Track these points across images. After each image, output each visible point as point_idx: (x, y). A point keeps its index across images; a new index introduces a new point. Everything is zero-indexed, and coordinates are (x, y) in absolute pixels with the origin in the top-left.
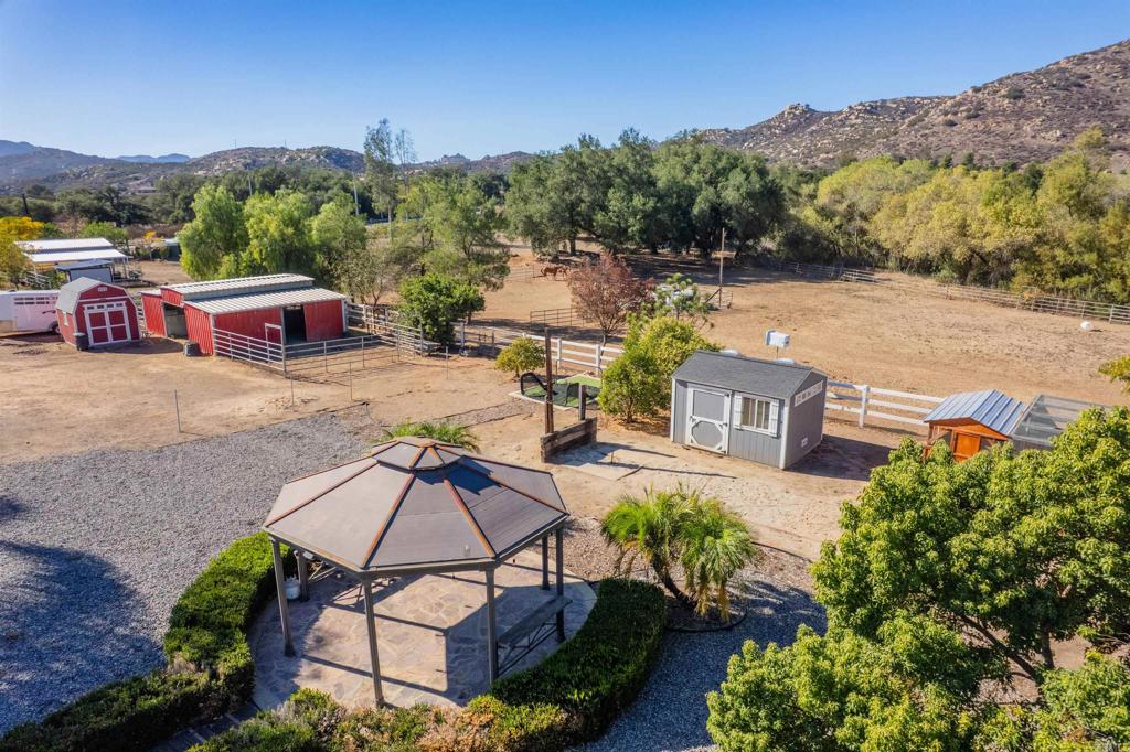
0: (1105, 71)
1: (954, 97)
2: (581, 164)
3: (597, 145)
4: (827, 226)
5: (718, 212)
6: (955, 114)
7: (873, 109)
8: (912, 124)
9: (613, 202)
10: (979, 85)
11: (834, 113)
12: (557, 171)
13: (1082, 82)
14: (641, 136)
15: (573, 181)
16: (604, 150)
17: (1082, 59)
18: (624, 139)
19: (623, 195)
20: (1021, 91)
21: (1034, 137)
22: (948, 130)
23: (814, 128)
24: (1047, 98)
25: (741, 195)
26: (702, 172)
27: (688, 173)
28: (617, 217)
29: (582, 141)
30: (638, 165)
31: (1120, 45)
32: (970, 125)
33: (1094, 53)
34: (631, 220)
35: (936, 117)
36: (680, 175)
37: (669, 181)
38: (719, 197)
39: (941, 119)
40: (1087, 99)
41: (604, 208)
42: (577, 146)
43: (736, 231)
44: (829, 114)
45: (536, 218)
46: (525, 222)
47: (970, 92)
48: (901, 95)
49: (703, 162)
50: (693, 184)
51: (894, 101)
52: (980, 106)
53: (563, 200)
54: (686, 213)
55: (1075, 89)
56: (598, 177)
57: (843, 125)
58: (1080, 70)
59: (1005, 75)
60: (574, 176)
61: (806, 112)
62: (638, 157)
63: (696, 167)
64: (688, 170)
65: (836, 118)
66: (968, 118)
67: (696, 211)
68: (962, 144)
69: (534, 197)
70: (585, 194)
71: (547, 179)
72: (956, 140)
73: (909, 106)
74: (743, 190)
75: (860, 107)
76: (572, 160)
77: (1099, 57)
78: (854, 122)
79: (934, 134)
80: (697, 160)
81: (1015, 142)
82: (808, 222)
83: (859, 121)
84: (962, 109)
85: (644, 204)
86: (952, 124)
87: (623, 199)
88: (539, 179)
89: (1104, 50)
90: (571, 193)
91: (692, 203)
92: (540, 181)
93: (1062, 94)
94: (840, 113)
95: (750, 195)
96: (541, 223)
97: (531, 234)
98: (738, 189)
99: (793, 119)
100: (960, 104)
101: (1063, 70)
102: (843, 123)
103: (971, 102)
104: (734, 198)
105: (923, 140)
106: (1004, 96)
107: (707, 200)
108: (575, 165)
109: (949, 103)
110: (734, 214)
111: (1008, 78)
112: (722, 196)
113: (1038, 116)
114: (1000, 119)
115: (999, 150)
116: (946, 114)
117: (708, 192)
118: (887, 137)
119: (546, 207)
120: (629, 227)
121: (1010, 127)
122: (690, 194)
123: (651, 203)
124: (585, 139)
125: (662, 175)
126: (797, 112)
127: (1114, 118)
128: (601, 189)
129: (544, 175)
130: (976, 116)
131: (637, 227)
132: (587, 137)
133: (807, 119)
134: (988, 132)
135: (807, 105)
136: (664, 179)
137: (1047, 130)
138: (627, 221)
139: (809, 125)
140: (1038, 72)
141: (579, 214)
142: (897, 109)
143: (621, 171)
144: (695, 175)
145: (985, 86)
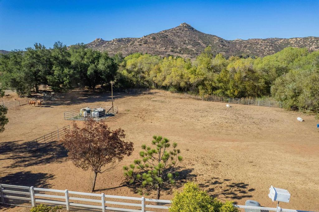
0: (171, 34)
1: (140, 38)
2: (38, 56)
3: (44, 48)
4: (130, 76)
5: (97, 73)
6: (141, 42)
7: (120, 41)
8: (131, 45)
9: (55, 72)
10: (145, 36)
11: (109, 41)
12: (26, 58)
13: (167, 37)
14: (63, 45)
15: (34, 63)
16: (47, 50)
17: (166, 31)
18: (56, 45)
19: (60, 68)
20: (155, 38)
21: (159, 49)
22: (140, 46)
23: (104, 45)
24: (160, 40)
25: (106, 67)
26: (88, 58)
27: (83, 59)
28: (58, 77)
29: (36, 46)
30: (63, 56)
31: (172, 29)
32: (145, 45)
33: (168, 30)
34: (65, 79)
35: (136, 43)
36: (80, 60)
37: (76, 62)
38: (96, 68)
39: (138, 43)
40: (168, 40)
41: (52, 74)
42: (34, 48)
43: (105, 79)
44: (108, 41)
45: (18, 79)
46: (11, 82)
47: (144, 37)
48: (126, 37)
49: (88, 55)
50: (86, 63)
51: (124, 39)
52: (147, 41)
53: (31, 71)
54: (85, 74)
55: (166, 38)
56: (47, 61)
57: (112, 45)
58: (166, 34)
59: (150, 34)
60: (35, 61)
61: (101, 41)
62: (63, 53)
63: (85, 57)
64: (83, 58)
65: (110, 43)
66: (144, 44)
67: (89, 73)
68: (144, 50)
69: (15, 70)
70: (40, 67)
71: (21, 62)
72: (142, 49)
73: (128, 40)
74: (106, 65)
75: (116, 40)
76: (33, 54)
77: (169, 31)
78: (115, 44)
79: (137, 47)
80: (85, 54)
81: (156, 50)
82: (125, 74)
83: (116, 44)
84: (142, 41)
85: (69, 72)
86: (141, 45)
87: (60, 70)
88: (16, 62)
89: (170, 30)
90: (34, 68)
91: (87, 70)
92: (17, 63)
93: (163, 39)
94: (111, 41)
95: (108, 67)
96: (21, 81)
97: (16, 87)
98: (104, 65)
99: (98, 42)
100: (142, 40)
101: (163, 34)
102: (112, 44)
103: (144, 40)
104: (103, 68)
105: (134, 49)
106: (151, 39)
107: (92, 69)
108: (35, 56)
109: (139, 40)
110: (103, 74)
111: (151, 34)
112: (98, 67)
113: (160, 44)
114: (152, 44)
115: (153, 52)
116: (139, 42)
117: (92, 66)
118: (125, 48)
119: (22, 75)
120: (64, 81)
121: (154, 46)
122: (86, 67)
123: (72, 71)
124: (37, 45)
125: (73, 60)
126: (99, 41)
127: (175, 45)
128: (48, 66)
129: (19, 60)
130: (146, 43)
131: (68, 81)
132: (38, 45)
133: (102, 42)
134: (149, 47)
135: (102, 39)
136: (74, 61)
137: (162, 47)
138: (63, 79)
139: (103, 45)
140: (157, 33)
141: (39, 76)
142: (125, 41)
143: (56, 58)
144: (86, 60)
145: (147, 36)
